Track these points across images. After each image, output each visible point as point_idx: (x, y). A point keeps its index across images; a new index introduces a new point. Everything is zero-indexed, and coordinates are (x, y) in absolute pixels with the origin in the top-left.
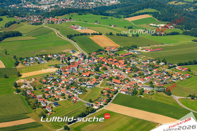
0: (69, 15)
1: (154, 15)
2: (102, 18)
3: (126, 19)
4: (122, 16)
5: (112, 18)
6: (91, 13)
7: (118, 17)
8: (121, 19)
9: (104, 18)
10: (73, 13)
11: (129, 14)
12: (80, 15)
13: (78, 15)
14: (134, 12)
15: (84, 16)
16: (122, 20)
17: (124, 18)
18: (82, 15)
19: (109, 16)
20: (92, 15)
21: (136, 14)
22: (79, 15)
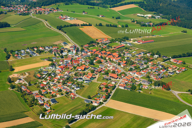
0: (56, 5)
1: (141, 5)
2: (88, 8)
3: (112, 9)
4: (108, 6)
5: (98, 8)
6: (78, 3)
7: (104, 7)
8: (107, 9)
9: (91, 8)
10: (59, 3)
11: (115, 4)
12: (67, 4)
13: (64, 4)
14: (120, 2)
15: (70, 5)
16: (108, 10)
17: (110, 8)
18: (69, 4)
19: (96, 6)
20: (78, 5)
21: (122, 4)
22: (66, 5)
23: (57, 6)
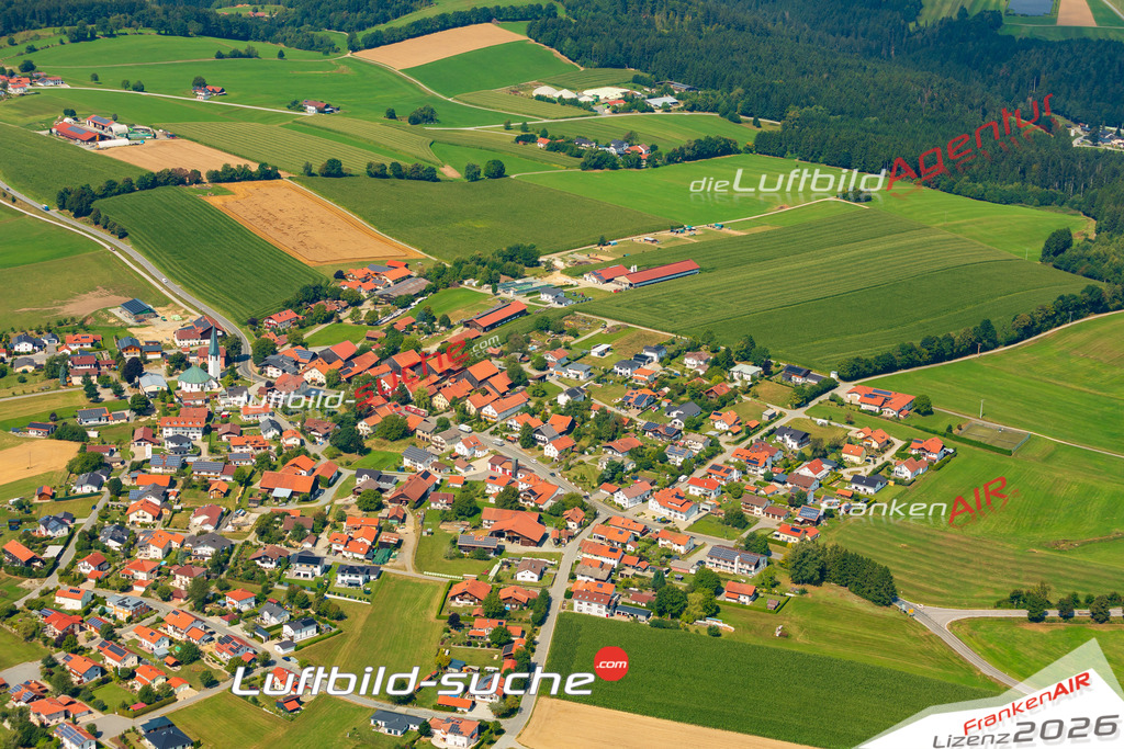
0: (12, 43)
2: (220, 56)
3: (366, 55)
4: (339, 38)
5: (281, 55)
6: (148, 25)
7: (310, 45)
8: (333, 58)
9: (236, 55)
10: (33, 33)
11: (376, 22)
12: (83, 38)
13: (66, 39)
14: (407, 10)
15: (102, 44)
16: (344, 62)
17: (354, 49)
18: (93, 37)
19: (257, 38)
20: (151, 37)
21: (426, 22)
22: (73, 41)
23: (22, 48)
